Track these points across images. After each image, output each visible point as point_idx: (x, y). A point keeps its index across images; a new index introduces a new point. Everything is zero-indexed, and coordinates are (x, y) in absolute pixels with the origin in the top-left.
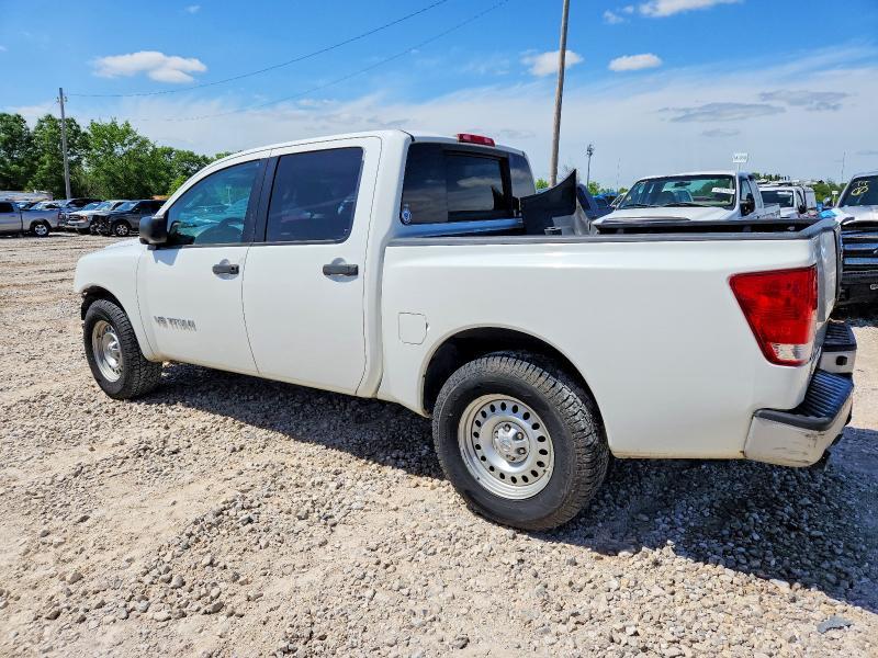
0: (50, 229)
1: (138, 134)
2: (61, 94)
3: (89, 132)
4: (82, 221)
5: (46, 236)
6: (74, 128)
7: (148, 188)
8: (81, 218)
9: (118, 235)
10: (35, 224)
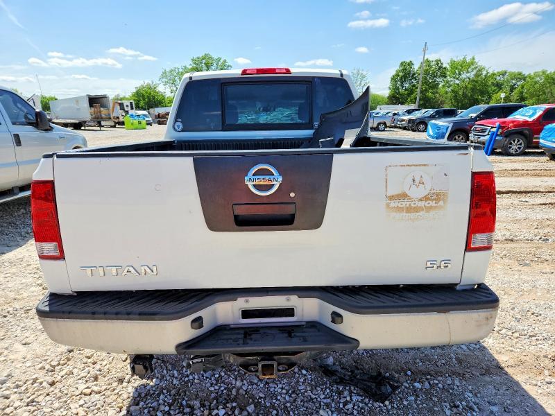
0: (386, 127)
1: (479, 64)
2: (425, 45)
3: (448, 67)
4: (404, 122)
5: (384, 130)
6: (440, 65)
7: (477, 99)
8: (403, 120)
9: (419, 131)
10: (379, 124)
